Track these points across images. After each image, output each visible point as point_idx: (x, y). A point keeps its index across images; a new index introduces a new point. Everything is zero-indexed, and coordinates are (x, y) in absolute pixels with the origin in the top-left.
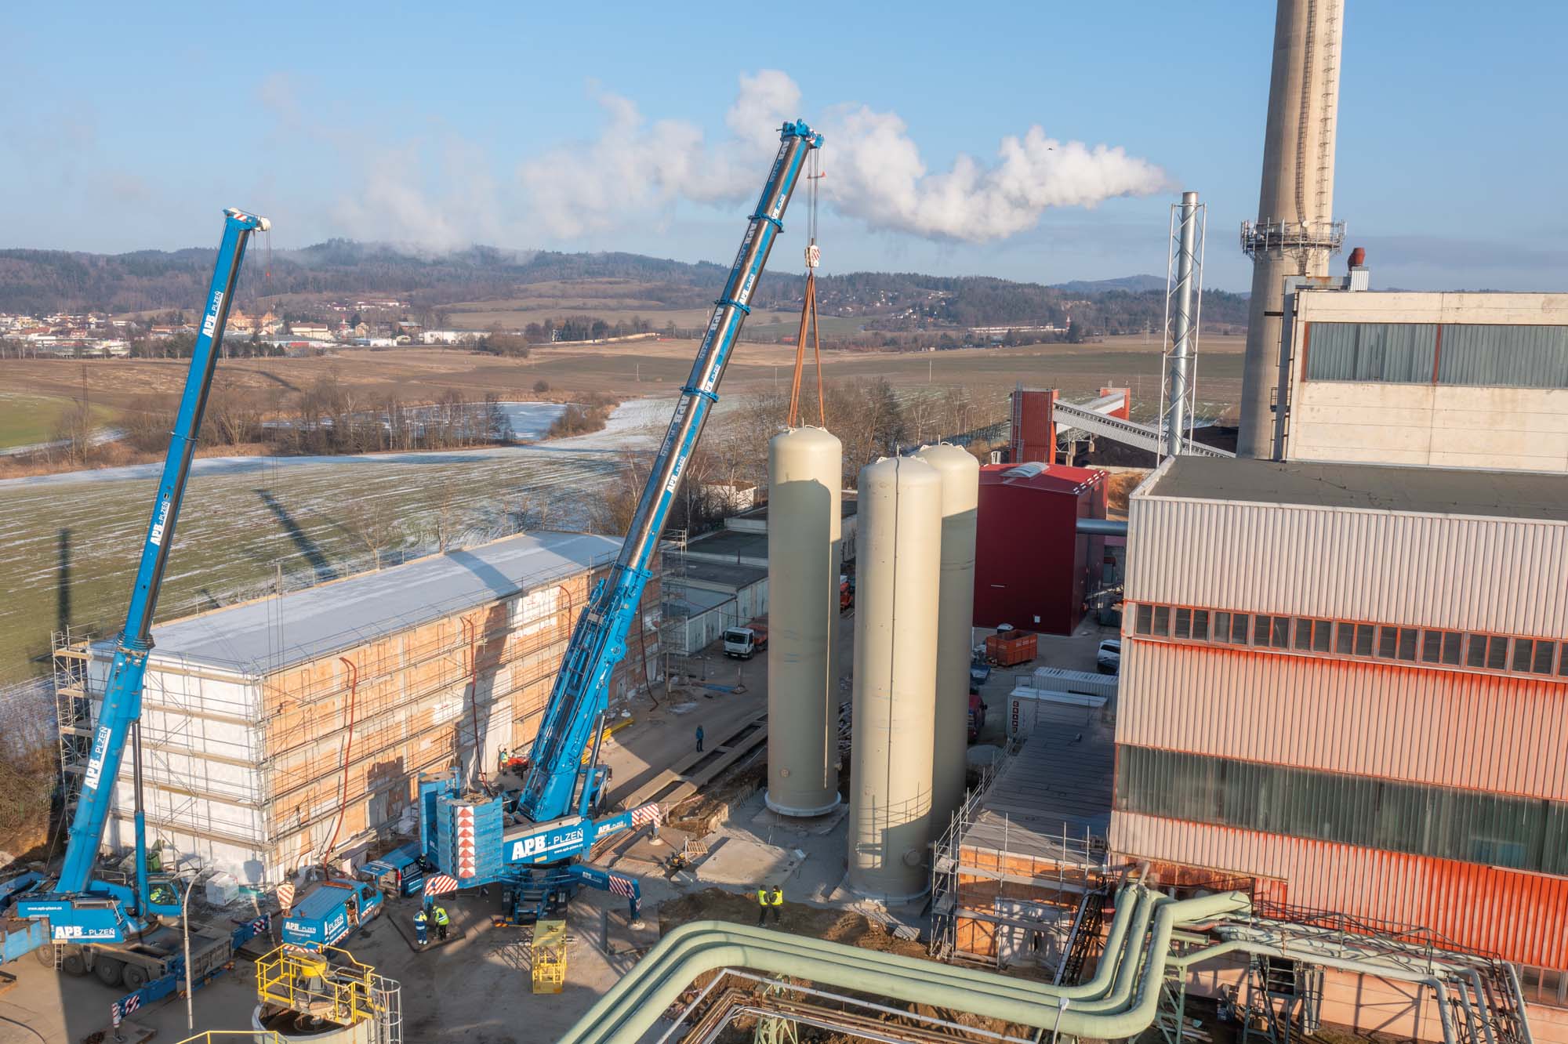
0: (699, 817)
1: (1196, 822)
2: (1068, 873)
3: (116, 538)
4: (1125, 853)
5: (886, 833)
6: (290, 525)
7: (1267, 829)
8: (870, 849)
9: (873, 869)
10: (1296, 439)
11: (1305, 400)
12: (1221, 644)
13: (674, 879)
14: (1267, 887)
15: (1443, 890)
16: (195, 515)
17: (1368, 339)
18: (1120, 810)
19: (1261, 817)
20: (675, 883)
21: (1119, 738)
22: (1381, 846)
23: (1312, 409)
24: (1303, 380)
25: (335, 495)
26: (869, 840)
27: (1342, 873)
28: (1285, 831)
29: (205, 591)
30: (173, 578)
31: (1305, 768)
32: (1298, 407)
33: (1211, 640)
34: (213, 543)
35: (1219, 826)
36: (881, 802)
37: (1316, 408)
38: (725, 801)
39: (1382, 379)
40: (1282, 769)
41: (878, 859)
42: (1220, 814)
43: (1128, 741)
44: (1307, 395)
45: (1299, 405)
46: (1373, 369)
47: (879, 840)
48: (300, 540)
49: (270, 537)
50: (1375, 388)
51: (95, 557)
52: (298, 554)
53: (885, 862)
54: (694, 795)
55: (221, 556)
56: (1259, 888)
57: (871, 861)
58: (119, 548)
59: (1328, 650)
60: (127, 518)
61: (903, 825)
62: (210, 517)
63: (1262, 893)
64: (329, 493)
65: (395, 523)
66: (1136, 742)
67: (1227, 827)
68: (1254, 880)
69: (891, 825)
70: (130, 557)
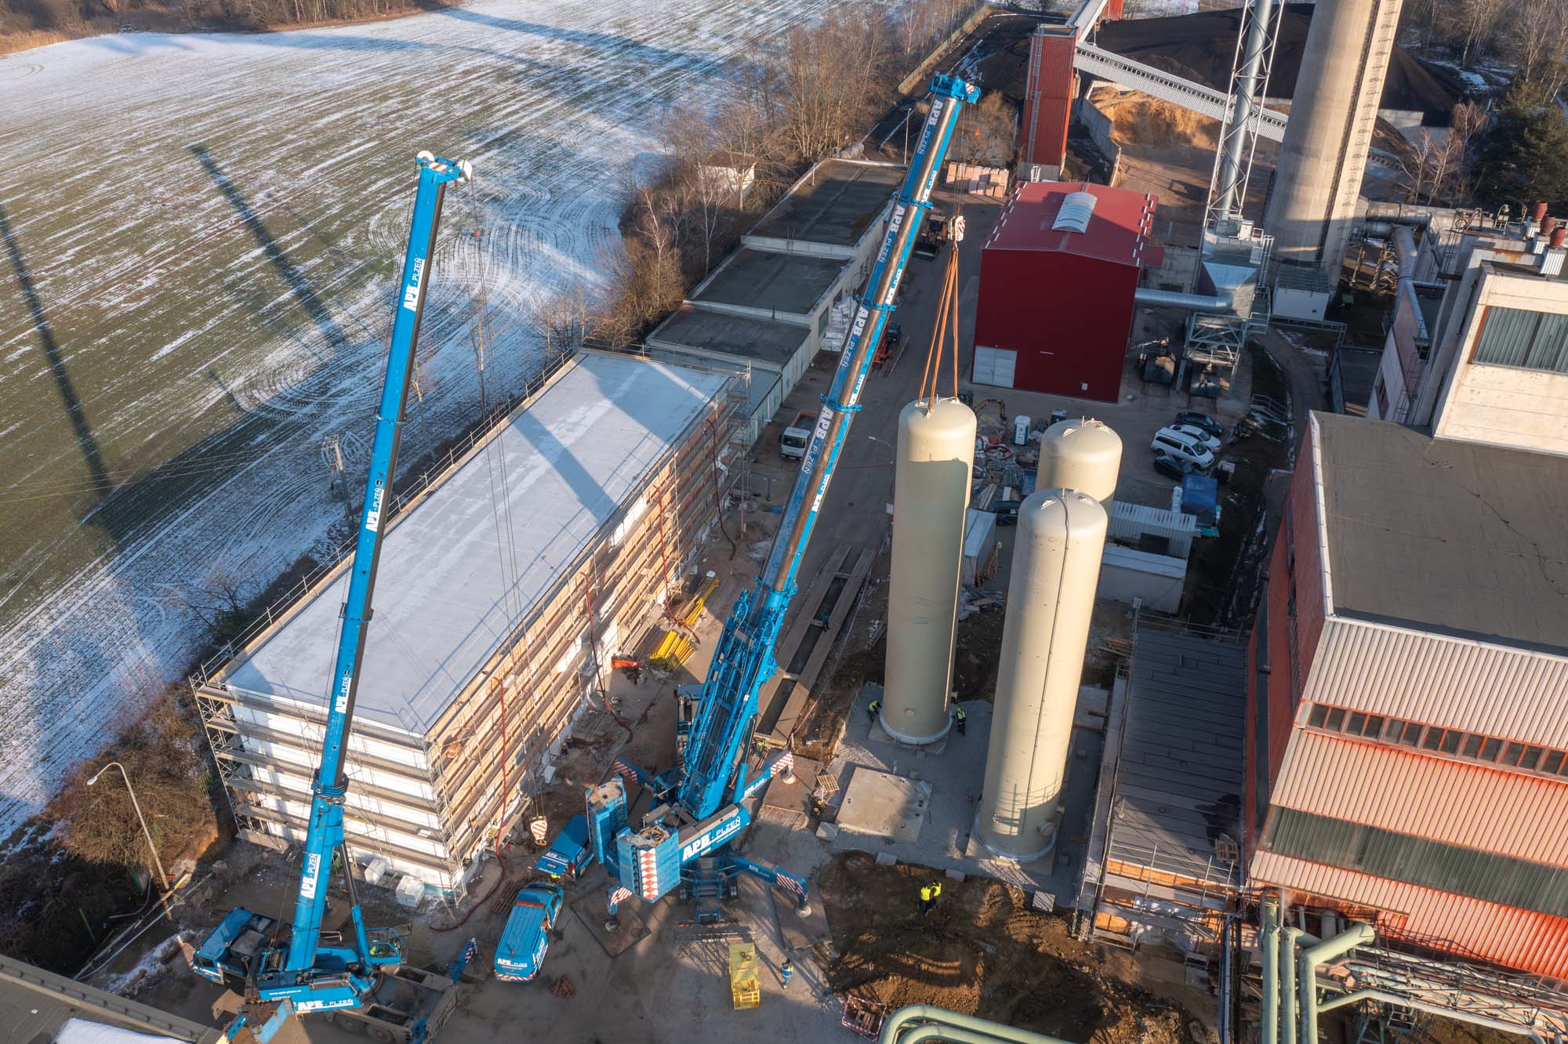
0: (822, 741)
1: (1334, 867)
2: (1210, 888)
3: (72, 263)
4: (1262, 881)
5: (1025, 812)
6: (259, 231)
7: (1398, 878)
8: (1010, 822)
9: (1010, 837)
10: (1448, 417)
11: (1468, 381)
12: (1392, 744)
13: (821, 833)
14: (1389, 916)
15: (1547, 937)
16: (144, 209)
17: (1548, 330)
18: (1265, 850)
19: (1395, 868)
20: (821, 839)
21: (1275, 800)
22: (1503, 902)
23: (1472, 391)
24: (1469, 362)
25: (284, 159)
26: (1009, 816)
27: (1461, 914)
28: (1415, 882)
29: (212, 375)
30: (167, 349)
31: (1447, 843)
32: (1458, 388)
33: (1382, 739)
34: (185, 272)
35: (1356, 872)
36: (1022, 789)
37: (1476, 390)
38: (839, 713)
39: (1553, 368)
40: (1426, 842)
41: (1015, 830)
42: (1359, 861)
43: (1283, 804)
44: (1470, 376)
45: (1460, 384)
46: (1546, 358)
47: (1017, 816)
48: (281, 263)
49: (245, 258)
50: (1543, 378)
51: (66, 307)
52: (287, 296)
53: (1021, 832)
54: (808, 704)
55: (203, 301)
56: (1381, 916)
57: (1005, 829)
58: (84, 289)
59: (1494, 760)
60: (67, 220)
61: (1041, 805)
62: (160, 216)
63: (1384, 920)
64: (275, 156)
65: (373, 221)
66: (1290, 805)
67: (1363, 873)
68: (1378, 912)
69: (1029, 806)
70: (105, 305)
